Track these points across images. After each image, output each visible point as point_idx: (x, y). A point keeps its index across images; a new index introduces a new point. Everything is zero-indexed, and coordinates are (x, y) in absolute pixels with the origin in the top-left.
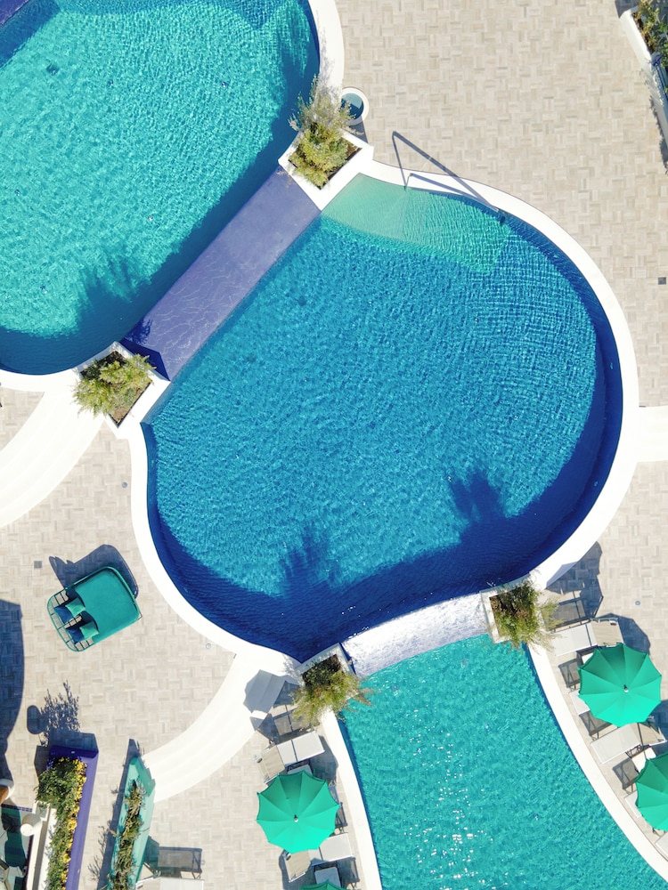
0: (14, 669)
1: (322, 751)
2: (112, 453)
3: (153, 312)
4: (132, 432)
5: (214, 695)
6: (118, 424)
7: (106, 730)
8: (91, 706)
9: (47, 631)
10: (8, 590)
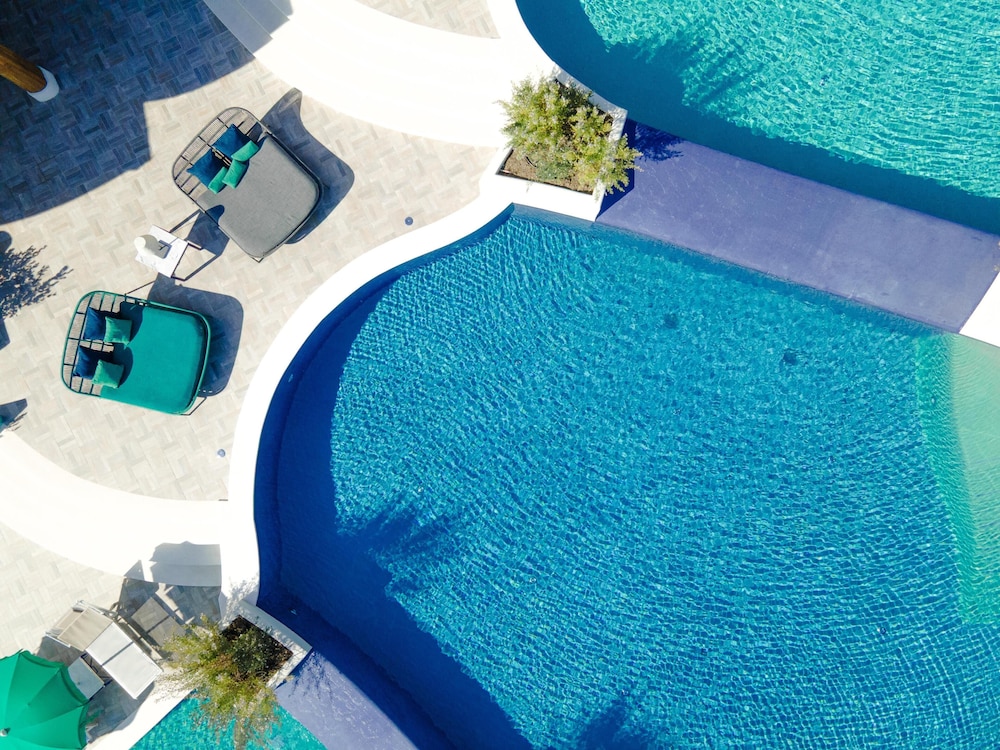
0: (58, 178)
1: (135, 696)
2: (448, 181)
3: (694, 148)
4: (494, 196)
5: (149, 495)
6: (501, 172)
7: (25, 355)
8: (52, 316)
9: (136, 201)
10: (174, 117)
